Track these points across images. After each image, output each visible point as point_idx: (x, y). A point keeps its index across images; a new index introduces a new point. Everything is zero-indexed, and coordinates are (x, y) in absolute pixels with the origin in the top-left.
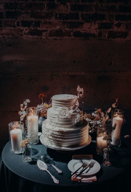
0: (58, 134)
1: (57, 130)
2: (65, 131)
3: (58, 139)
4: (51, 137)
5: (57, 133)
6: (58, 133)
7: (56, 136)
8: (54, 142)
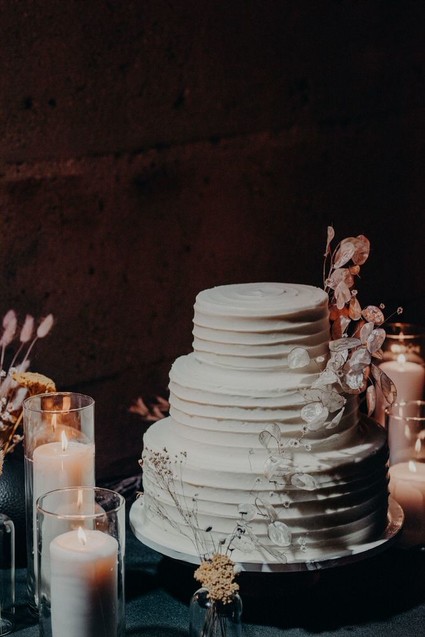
0: (332, 485)
1: (326, 467)
2: (358, 460)
3: (329, 512)
4: (295, 514)
5: (327, 482)
6: (329, 479)
7: (321, 498)
8: (310, 535)
